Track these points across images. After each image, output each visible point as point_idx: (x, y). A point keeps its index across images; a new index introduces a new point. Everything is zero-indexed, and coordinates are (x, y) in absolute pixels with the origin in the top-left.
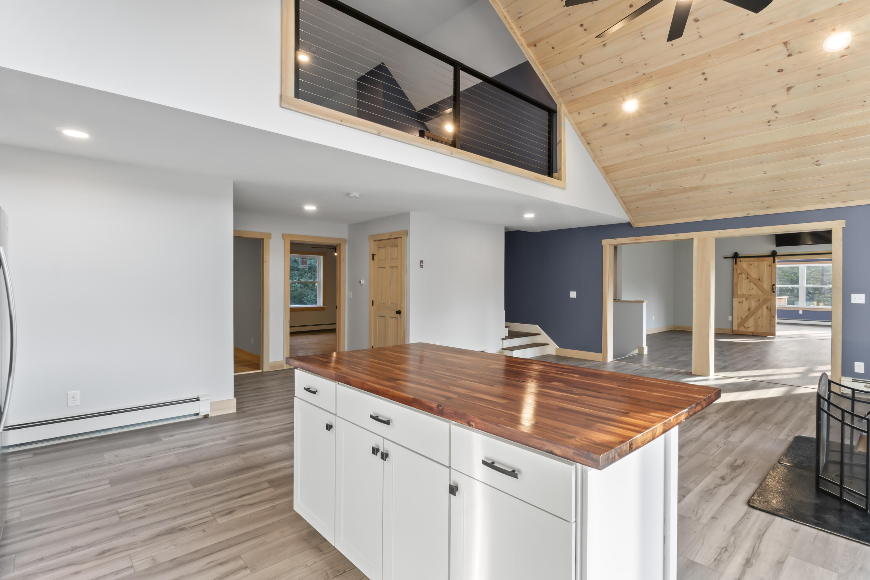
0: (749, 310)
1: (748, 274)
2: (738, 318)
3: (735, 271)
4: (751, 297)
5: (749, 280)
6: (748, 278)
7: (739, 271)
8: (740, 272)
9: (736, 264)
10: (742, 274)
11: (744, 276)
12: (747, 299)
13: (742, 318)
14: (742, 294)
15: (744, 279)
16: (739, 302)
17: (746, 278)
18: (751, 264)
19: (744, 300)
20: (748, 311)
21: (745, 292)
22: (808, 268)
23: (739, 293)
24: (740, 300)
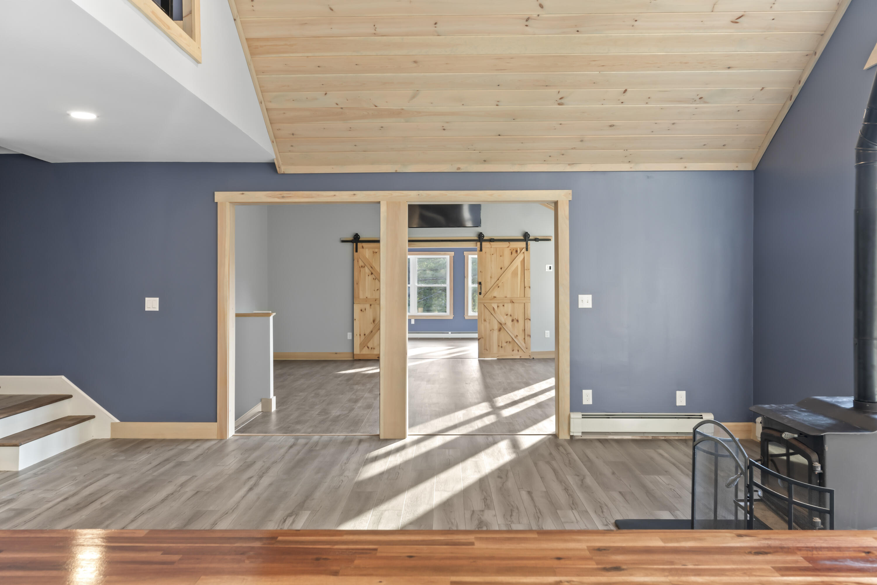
0: (374, 321)
1: (373, 267)
2: (360, 335)
3: (356, 261)
4: (376, 301)
5: (373, 276)
6: (372, 274)
7: (361, 263)
8: (363, 265)
9: (357, 251)
10: (364, 267)
11: (367, 270)
12: (371, 305)
13: (365, 335)
14: (365, 298)
15: (367, 275)
16: (361, 310)
17: (370, 273)
18: (376, 253)
19: (367, 306)
20: (372, 322)
21: (368, 294)
22: (420, 261)
23: (361, 296)
24: (362, 306)
